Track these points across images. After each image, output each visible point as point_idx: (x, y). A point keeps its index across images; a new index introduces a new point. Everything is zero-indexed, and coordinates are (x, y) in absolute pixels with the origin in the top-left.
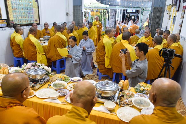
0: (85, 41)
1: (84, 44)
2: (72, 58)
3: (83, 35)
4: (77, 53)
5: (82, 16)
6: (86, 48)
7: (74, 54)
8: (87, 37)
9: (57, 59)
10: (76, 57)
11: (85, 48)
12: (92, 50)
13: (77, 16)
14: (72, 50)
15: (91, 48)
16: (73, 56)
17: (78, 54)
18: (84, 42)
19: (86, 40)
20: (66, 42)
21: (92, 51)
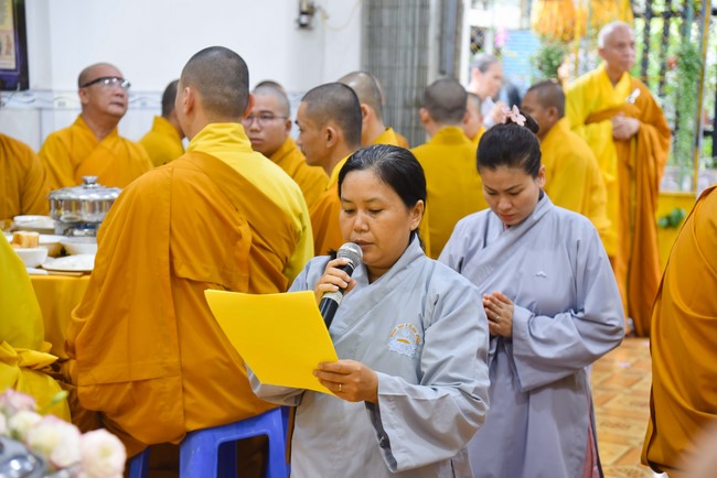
0: (510, 235)
1: (495, 263)
2: (373, 407)
3: (488, 173)
4: (437, 343)
5: (449, 28)
6: (521, 314)
7: (401, 345)
8: (531, 187)
9: (192, 426)
10: (426, 392)
11: (504, 309)
12: (588, 328)
13: (405, 38)
14: (372, 300)
15: (574, 306)
16: (391, 383)
17: (440, 354)
18: (498, 238)
19: (515, 220)
20: (294, 239)
21: (595, 349)
